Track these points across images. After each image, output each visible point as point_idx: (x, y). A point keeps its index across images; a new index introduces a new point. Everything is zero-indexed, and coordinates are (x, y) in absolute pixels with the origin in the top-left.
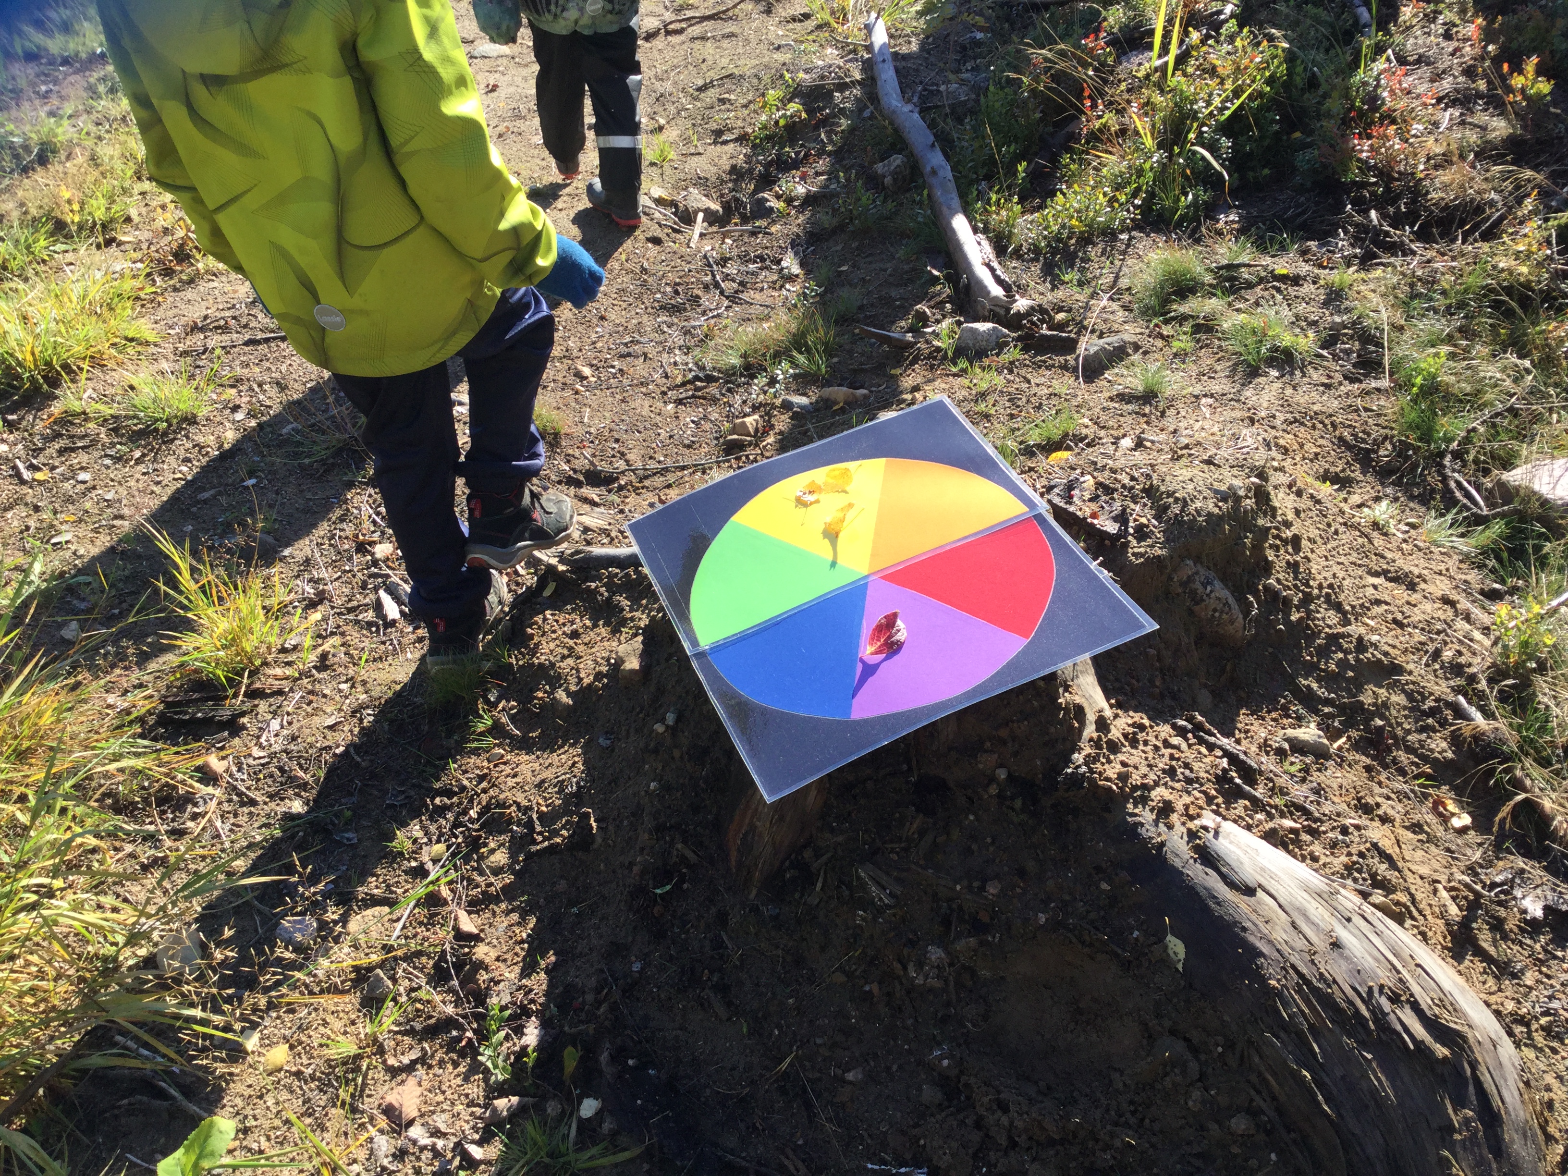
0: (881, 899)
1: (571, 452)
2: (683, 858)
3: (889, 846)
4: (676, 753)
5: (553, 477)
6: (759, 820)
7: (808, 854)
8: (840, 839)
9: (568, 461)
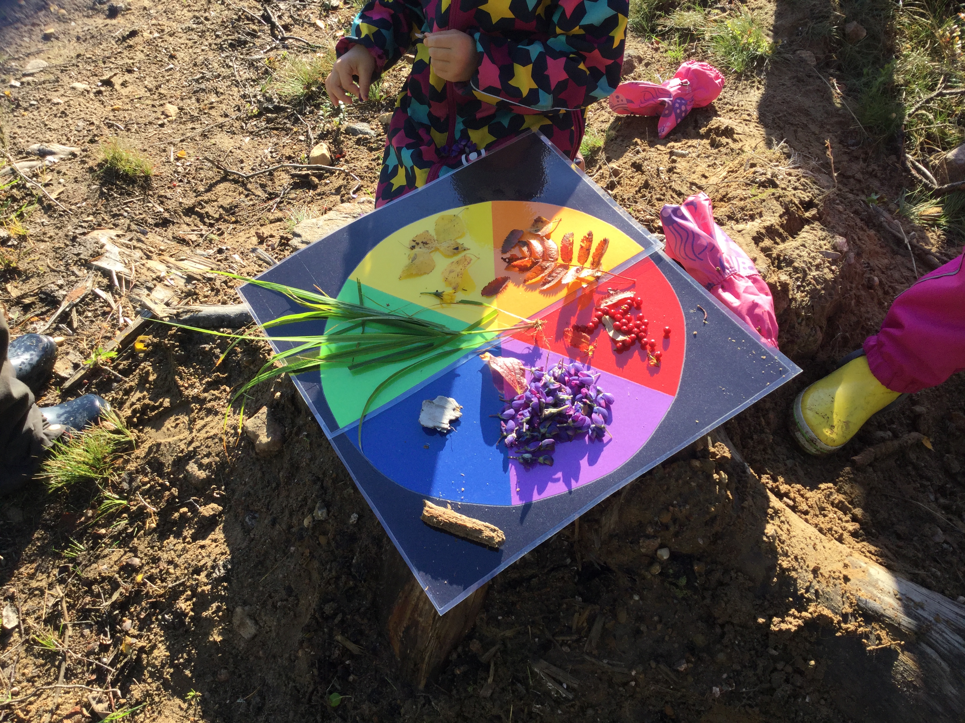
0: (557, 692)
1: (162, 193)
2: (345, 651)
3: (560, 638)
4: (323, 540)
5: (150, 221)
6: (420, 615)
7: (475, 646)
8: (508, 633)
9: (162, 203)
